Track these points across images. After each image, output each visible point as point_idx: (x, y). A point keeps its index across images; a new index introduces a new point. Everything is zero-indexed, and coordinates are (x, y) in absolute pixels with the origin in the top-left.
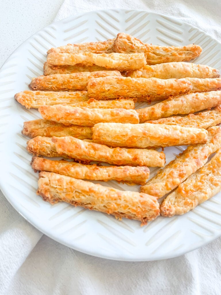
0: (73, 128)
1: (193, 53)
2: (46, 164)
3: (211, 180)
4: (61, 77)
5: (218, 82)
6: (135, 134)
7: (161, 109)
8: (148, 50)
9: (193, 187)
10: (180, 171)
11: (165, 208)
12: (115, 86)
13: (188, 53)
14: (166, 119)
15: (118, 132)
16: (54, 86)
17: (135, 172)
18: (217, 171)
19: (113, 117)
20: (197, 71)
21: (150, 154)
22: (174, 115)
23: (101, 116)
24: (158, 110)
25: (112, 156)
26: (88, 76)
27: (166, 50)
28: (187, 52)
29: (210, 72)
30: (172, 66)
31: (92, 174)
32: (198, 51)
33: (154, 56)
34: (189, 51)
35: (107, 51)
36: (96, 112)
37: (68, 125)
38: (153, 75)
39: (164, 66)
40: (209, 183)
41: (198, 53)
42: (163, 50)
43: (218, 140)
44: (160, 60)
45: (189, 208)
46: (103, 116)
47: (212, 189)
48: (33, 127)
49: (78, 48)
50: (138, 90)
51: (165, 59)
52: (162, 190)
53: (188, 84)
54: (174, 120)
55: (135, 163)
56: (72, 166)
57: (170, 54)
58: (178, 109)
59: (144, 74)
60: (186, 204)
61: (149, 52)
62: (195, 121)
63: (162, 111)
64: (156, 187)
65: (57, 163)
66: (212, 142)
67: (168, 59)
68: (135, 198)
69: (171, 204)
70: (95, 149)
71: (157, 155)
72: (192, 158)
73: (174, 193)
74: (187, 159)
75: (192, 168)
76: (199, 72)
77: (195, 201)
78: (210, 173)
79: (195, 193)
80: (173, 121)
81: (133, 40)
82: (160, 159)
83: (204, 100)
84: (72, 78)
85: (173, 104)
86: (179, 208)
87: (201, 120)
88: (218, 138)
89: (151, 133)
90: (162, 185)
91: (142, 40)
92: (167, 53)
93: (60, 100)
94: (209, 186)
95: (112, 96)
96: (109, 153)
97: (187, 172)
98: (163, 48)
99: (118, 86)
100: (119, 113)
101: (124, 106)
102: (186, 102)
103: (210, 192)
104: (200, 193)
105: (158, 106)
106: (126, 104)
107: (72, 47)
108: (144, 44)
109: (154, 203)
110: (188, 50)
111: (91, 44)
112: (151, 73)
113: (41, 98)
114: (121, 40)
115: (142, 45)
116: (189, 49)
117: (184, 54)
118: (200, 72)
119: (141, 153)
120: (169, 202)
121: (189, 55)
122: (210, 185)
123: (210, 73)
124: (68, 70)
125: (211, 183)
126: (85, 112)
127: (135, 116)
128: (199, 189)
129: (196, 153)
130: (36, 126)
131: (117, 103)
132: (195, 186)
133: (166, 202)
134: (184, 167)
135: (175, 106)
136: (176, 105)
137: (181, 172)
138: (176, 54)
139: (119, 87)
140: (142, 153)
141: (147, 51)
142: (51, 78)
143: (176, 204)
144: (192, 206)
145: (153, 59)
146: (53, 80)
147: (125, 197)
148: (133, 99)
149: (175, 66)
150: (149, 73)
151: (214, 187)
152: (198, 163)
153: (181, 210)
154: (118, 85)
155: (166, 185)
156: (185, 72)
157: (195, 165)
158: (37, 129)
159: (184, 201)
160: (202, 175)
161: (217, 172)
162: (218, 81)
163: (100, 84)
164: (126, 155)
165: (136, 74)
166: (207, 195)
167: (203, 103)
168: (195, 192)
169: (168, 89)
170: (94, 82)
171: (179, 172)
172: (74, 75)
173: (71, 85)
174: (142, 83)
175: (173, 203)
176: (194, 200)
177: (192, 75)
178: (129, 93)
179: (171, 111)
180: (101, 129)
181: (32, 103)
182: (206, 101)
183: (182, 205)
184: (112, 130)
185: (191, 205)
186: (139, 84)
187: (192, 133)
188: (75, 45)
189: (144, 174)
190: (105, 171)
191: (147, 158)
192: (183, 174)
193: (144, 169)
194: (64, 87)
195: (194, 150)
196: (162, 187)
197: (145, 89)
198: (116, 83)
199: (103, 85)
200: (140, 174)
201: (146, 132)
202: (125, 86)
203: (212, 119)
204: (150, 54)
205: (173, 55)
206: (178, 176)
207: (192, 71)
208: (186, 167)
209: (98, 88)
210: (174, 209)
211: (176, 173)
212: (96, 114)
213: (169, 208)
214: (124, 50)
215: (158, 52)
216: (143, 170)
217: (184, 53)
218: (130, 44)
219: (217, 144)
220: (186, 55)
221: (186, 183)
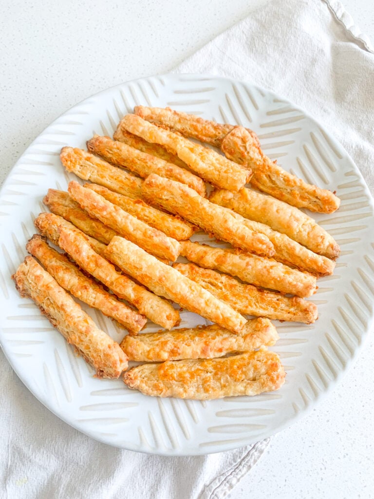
0: (98, 224)
1: (322, 206)
2: (39, 251)
3: (205, 381)
4: (127, 150)
5: (323, 265)
6: (149, 274)
7: (215, 258)
8: (262, 170)
9: (178, 374)
10: (175, 347)
11: (129, 375)
12: (176, 200)
13: (315, 202)
14: (215, 275)
15: (131, 260)
16: (114, 158)
17: (123, 317)
18: (221, 375)
19: (145, 238)
20: (305, 234)
21: (158, 306)
22: (229, 275)
23: (131, 229)
24: (211, 258)
25: (112, 283)
26: (158, 167)
27: (287, 181)
28: (315, 199)
29: (324, 245)
30: (275, 209)
31: (77, 291)
32: (330, 207)
33: (265, 182)
34: (317, 200)
35: (215, 140)
36: (128, 221)
37: (93, 217)
38: (244, 207)
39: (266, 203)
40: (200, 382)
42: (284, 180)
43: (253, 340)
44: (271, 191)
45: (155, 393)
46: (134, 230)
47: (197, 391)
48: (56, 200)
49: (177, 118)
50: (203, 219)
51: (278, 194)
52: (141, 354)
54: (224, 282)
55: (133, 306)
56: (63, 270)
57: (289, 190)
58: (237, 271)
59: (234, 199)
60: (156, 387)
61: (263, 172)
62: (249, 298)
63: (215, 261)
64: (138, 347)
65: (52, 256)
66: (245, 337)
67: (282, 195)
68: (102, 344)
69: (141, 376)
70: (97, 265)
71: (165, 312)
72: (203, 341)
73: (154, 366)
74: (197, 339)
75: (192, 352)
76: (306, 237)
77: (167, 391)
78: (211, 372)
79: (174, 382)
80: (222, 283)
81: (250, 145)
82: (166, 318)
83: (276, 279)
84: (140, 159)
85: (234, 260)
86: (144, 385)
87: (258, 302)
88: (255, 338)
89: (167, 283)
90: (145, 349)
91: (264, 152)
92: (285, 187)
93: (109, 180)
94: (196, 386)
95: (169, 209)
96: (110, 279)
97: (183, 352)
98: (285, 176)
99: (180, 201)
100: (153, 237)
101: (174, 229)
102: (252, 268)
103: (193, 393)
104: (180, 386)
105: (213, 253)
106: (178, 228)
107: (170, 114)
108: (264, 157)
109: (118, 362)
110: (317, 197)
111: (198, 121)
112: (244, 203)
113: (88, 167)
114: (231, 138)
115: (260, 156)
116: (319, 197)
117: (307, 200)
118: (308, 237)
119: (147, 299)
120: (141, 372)
121: (314, 206)
122: (198, 385)
123: (322, 247)
124: (143, 145)
125: (203, 385)
126: (114, 214)
127: (172, 251)
128: (182, 380)
129: (214, 338)
130: (61, 200)
131: (167, 221)
132: (180, 375)
133: (136, 370)
134: (184, 345)
135: (234, 265)
136: (236, 264)
137: (176, 349)
138: (296, 195)
139: (180, 203)
140: (149, 299)
141: (260, 170)
142: (115, 146)
143: (146, 379)
144: (160, 394)
145: (263, 185)
146: (116, 151)
147: (92, 336)
148: (193, 226)
149: (279, 211)
150: (241, 202)
151: (202, 390)
152: (204, 351)
153: (144, 389)
154: (181, 199)
155: (149, 352)
156: (286, 226)
157: (199, 351)
158: (59, 204)
159: (156, 382)
160: (200, 367)
161: (219, 376)
162: (324, 263)
163: (158, 187)
164: (130, 290)
165: (223, 194)
166: (184, 394)
167: (273, 282)
168: (176, 381)
169: (237, 239)
170: (152, 182)
171: (173, 346)
172: (143, 155)
173: (135, 167)
174: (210, 213)
175: (143, 376)
176: (167, 389)
177: (294, 235)
178: (190, 217)
179: (226, 268)
180: (116, 245)
181: (74, 166)
182: (278, 281)
183: (150, 385)
184: (126, 255)
185: (159, 392)
186: (205, 212)
187: (219, 312)
188: (175, 113)
189: (133, 325)
190: (94, 295)
191: (151, 309)
192: (177, 352)
193: (137, 319)
194: (125, 164)
196: (144, 351)
197: (210, 223)
198: (179, 196)
199: (162, 191)
200: (128, 322)
201: (164, 278)
202: (189, 205)
203: (272, 309)
204: (262, 176)
205: (292, 193)
206: (169, 350)
207: (298, 231)
208: (187, 346)
209: (155, 191)
210: (138, 382)
211: (169, 346)
212: (126, 223)
213: (133, 378)
214: (231, 153)
215: (274, 179)
216: (135, 320)
217: (309, 199)
218: (242, 149)
219: (248, 344)
220: (310, 203)
221: (176, 365)
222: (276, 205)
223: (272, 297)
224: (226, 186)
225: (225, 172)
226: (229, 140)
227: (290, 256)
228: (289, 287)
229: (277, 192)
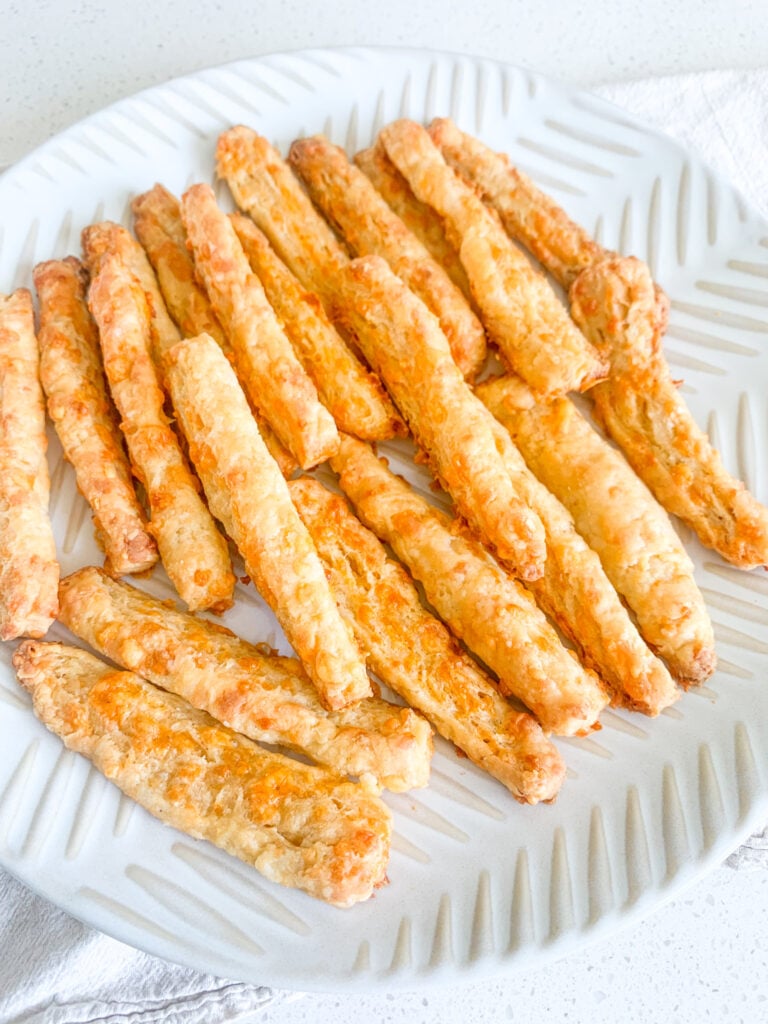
0: (201, 299)
1: (732, 538)
2: (50, 285)
3: (182, 770)
4: (364, 194)
5: (645, 677)
7: (396, 510)
8: (636, 380)
9: (134, 715)
10: (168, 650)
11: (32, 650)
12: (392, 336)
13: (720, 518)
16: (328, 197)
17: (105, 514)
18: (227, 781)
19: (267, 375)
20: (646, 579)
21: (194, 538)
22: (406, 569)
23: (251, 340)
24: (385, 506)
25: (134, 429)
26: (403, 255)
27: (680, 436)
28: (722, 511)
29: (679, 632)
30: (610, 482)
31: (59, 406)
32: (750, 548)
33: (627, 412)
34: (728, 517)
35: (568, 270)
36: (257, 321)
37: (198, 280)
39: (597, 458)
40: (170, 766)
41: (742, 552)
42: (675, 430)
43: (355, 748)
44: (628, 440)
45: (58, 724)
46: (258, 346)
47: (150, 783)
48: (156, 210)
49: (511, 184)
50: (423, 411)
51: (641, 454)
52: (89, 620)
53: (528, 548)
54: (382, 577)
55: (144, 501)
56: (66, 348)
57: (672, 459)
58: (427, 569)
59: (530, 414)
60: (69, 716)
61: (636, 387)
62: (417, 648)
63: (392, 517)
64: (92, 600)
65: (67, 311)
66: (341, 729)
67: (649, 461)
68: (22, 544)
69: (57, 668)
71: (198, 561)
72: (240, 677)
73: (100, 665)
74: (231, 663)
75: (197, 686)
76: (647, 588)
77: (85, 736)
78: (209, 760)
79: (115, 727)
80: (377, 576)
81: (640, 311)
82: (192, 574)
83: (504, 641)
84: (377, 221)
85: (437, 541)
86: (46, 691)
87: (429, 670)
88: (362, 746)
90: (103, 614)
91: (665, 343)
92: (669, 447)
93: (286, 231)
94: (157, 769)
95: (369, 352)
96: (136, 417)
97: (177, 674)
98: (681, 423)
99: (399, 342)
101: (349, 400)
102: (464, 583)
103: (136, 779)
104: (122, 745)
105: (401, 498)
106: (360, 402)
107: (500, 169)
108: (659, 355)
109: (28, 606)
110: (730, 510)
111: (554, 212)
112: (548, 434)
113: (263, 184)
114: (606, 272)
115: (649, 351)
116: (735, 512)
117: (704, 504)
118: (652, 590)
119: (181, 507)
120: (63, 660)
121: (713, 527)
122: (162, 771)
123: (671, 634)
124: (405, 201)
125: (172, 776)
126: (237, 289)
127: (307, 437)
128: (133, 735)
129: (268, 687)
130: (165, 216)
131: (346, 373)
132: (137, 720)
133: (56, 649)
134: (190, 657)
135: (427, 551)
136: (434, 551)
137: (166, 655)
138: (683, 479)
139: (397, 347)
140: (185, 509)
141: (631, 379)
142: (343, 172)
143: (61, 681)
144: (67, 734)
145: (620, 418)
146: (339, 181)
147: (17, 516)
148: (397, 417)
149: (616, 492)
151: (163, 786)
152: (225, 701)
153: (42, 700)
154: (402, 339)
155: (107, 625)
156: (611, 536)
157: (213, 695)
158: (156, 222)
159: (77, 701)
160: (193, 733)
161: (221, 780)
162: (650, 676)
163: (369, 288)
164: (159, 466)
166: (117, 769)
167: (492, 642)
168: (120, 728)
169: (469, 494)
171: (164, 645)
172: (388, 216)
175: (62, 671)
176: (90, 733)
177: (621, 568)
178: (402, 392)
179: (408, 549)
181: (235, 169)
183: (59, 700)
185: (68, 728)
188: (514, 173)
189: (116, 545)
190: (84, 434)
191: (176, 535)
192: (164, 665)
193: (131, 537)
195: (288, 680)
196: (98, 618)
197: (434, 426)
198: (403, 331)
199: (373, 300)
200: (109, 532)
202: (412, 363)
203: (453, 708)
204: (628, 393)
205: (676, 470)
206: (151, 650)
207: (635, 562)
208: (194, 665)
209: (358, 293)
210: (39, 677)
211: (157, 641)
212: (249, 320)
213: (36, 662)
214: (587, 309)
215: (651, 415)
216: (125, 536)
217: (710, 504)
218: (617, 311)
219: (339, 750)
220: (706, 516)
221: (146, 692)
222: (617, 473)
223: (472, 681)
224: (526, 370)
225: (543, 337)
226: (598, 275)
227: (576, 612)
228: (524, 677)
229: (641, 449)
